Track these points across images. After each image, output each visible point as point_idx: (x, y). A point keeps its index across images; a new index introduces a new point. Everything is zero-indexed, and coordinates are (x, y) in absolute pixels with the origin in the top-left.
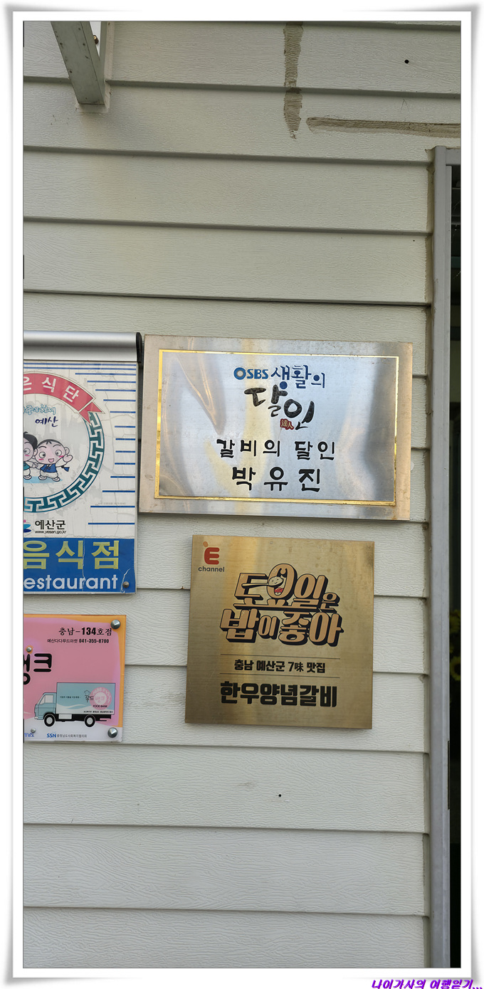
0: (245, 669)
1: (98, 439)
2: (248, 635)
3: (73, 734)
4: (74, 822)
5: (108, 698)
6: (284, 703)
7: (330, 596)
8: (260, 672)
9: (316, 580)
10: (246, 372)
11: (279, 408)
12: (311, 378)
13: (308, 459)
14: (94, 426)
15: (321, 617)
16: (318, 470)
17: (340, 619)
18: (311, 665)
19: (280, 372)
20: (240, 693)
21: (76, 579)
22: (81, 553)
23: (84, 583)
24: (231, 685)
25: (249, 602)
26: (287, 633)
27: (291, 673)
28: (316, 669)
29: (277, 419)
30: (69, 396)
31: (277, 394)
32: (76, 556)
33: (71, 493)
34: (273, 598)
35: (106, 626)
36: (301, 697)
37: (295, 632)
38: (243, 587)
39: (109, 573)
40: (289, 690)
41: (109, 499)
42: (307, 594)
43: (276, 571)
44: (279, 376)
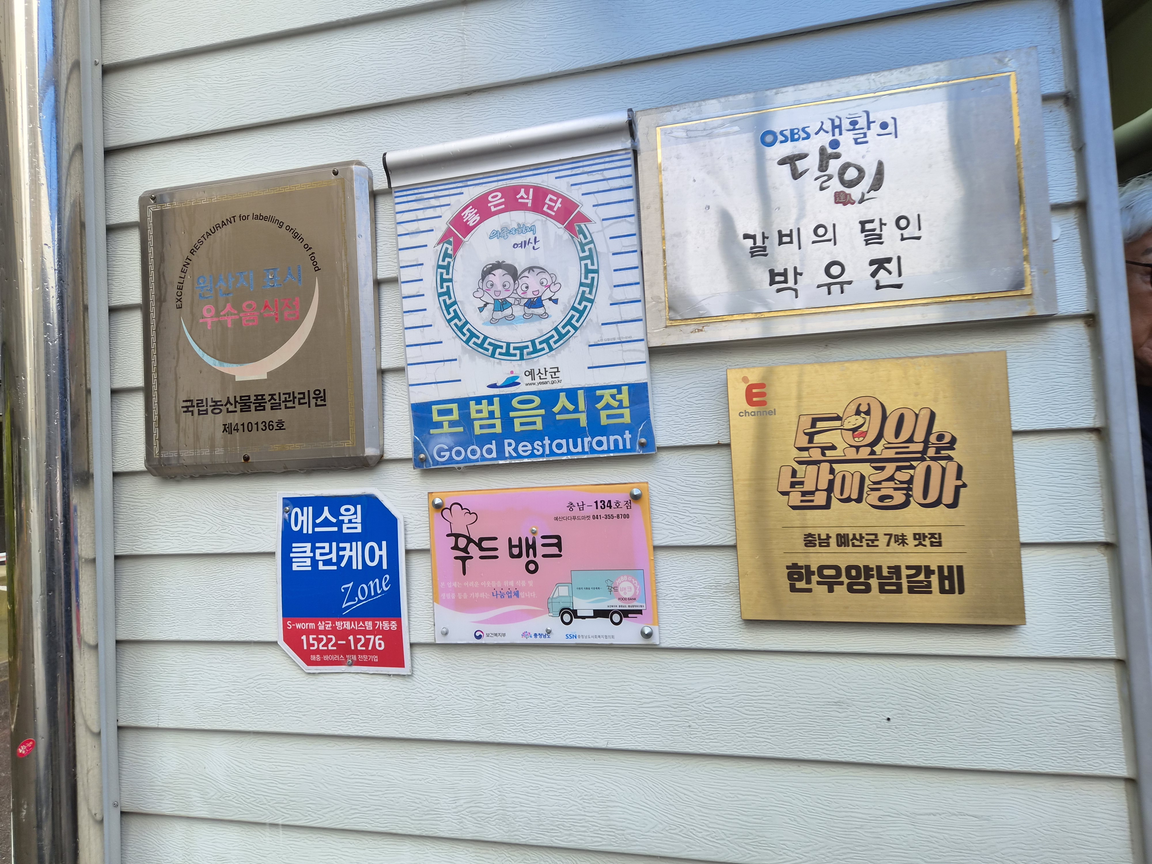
0: (820, 546)
1: (590, 257)
2: (820, 498)
3: (598, 635)
4: (610, 746)
5: (636, 588)
6: (882, 590)
7: (940, 437)
8: (843, 549)
9: (917, 416)
10: (778, 134)
11: (830, 177)
12: (875, 128)
13: (881, 243)
14: (584, 241)
15: (928, 469)
16: (899, 258)
17: (960, 469)
18: (919, 538)
19: (828, 126)
20: (815, 578)
21: (579, 440)
22: (582, 406)
23: (590, 443)
24: (801, 567)
25: (816, 454)
26: (878, 494)
27: (889, 549)
28: (927, 542)
29: (829, 194)
30: (550, 208)
31: (825, 158)
32: (576, 411)
33: (564, 332)
34: (851, 446)
35: (623, 497)
36: (909, 582)
37: (890, 492)
38: (806, 434)
39: (619, 429)
40: (889, 573)
41: (610, 333)
42: (905, 435)
43: (853, 408)
44: (827, 132)
